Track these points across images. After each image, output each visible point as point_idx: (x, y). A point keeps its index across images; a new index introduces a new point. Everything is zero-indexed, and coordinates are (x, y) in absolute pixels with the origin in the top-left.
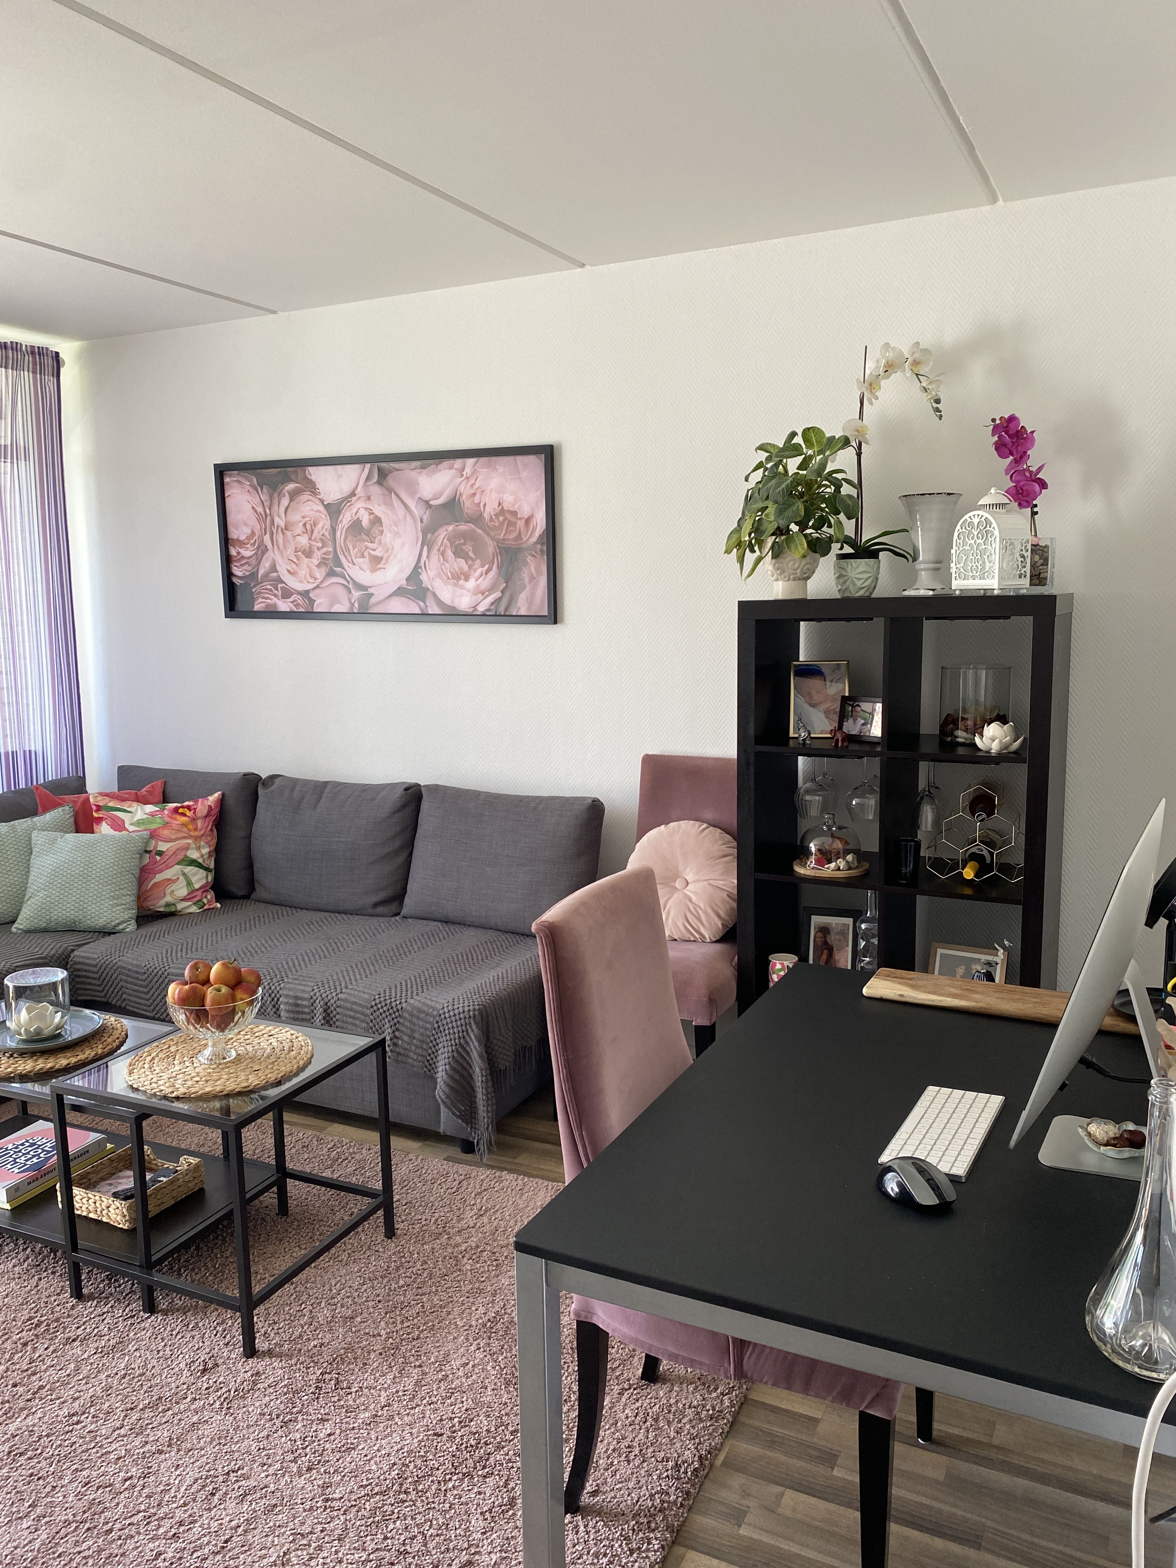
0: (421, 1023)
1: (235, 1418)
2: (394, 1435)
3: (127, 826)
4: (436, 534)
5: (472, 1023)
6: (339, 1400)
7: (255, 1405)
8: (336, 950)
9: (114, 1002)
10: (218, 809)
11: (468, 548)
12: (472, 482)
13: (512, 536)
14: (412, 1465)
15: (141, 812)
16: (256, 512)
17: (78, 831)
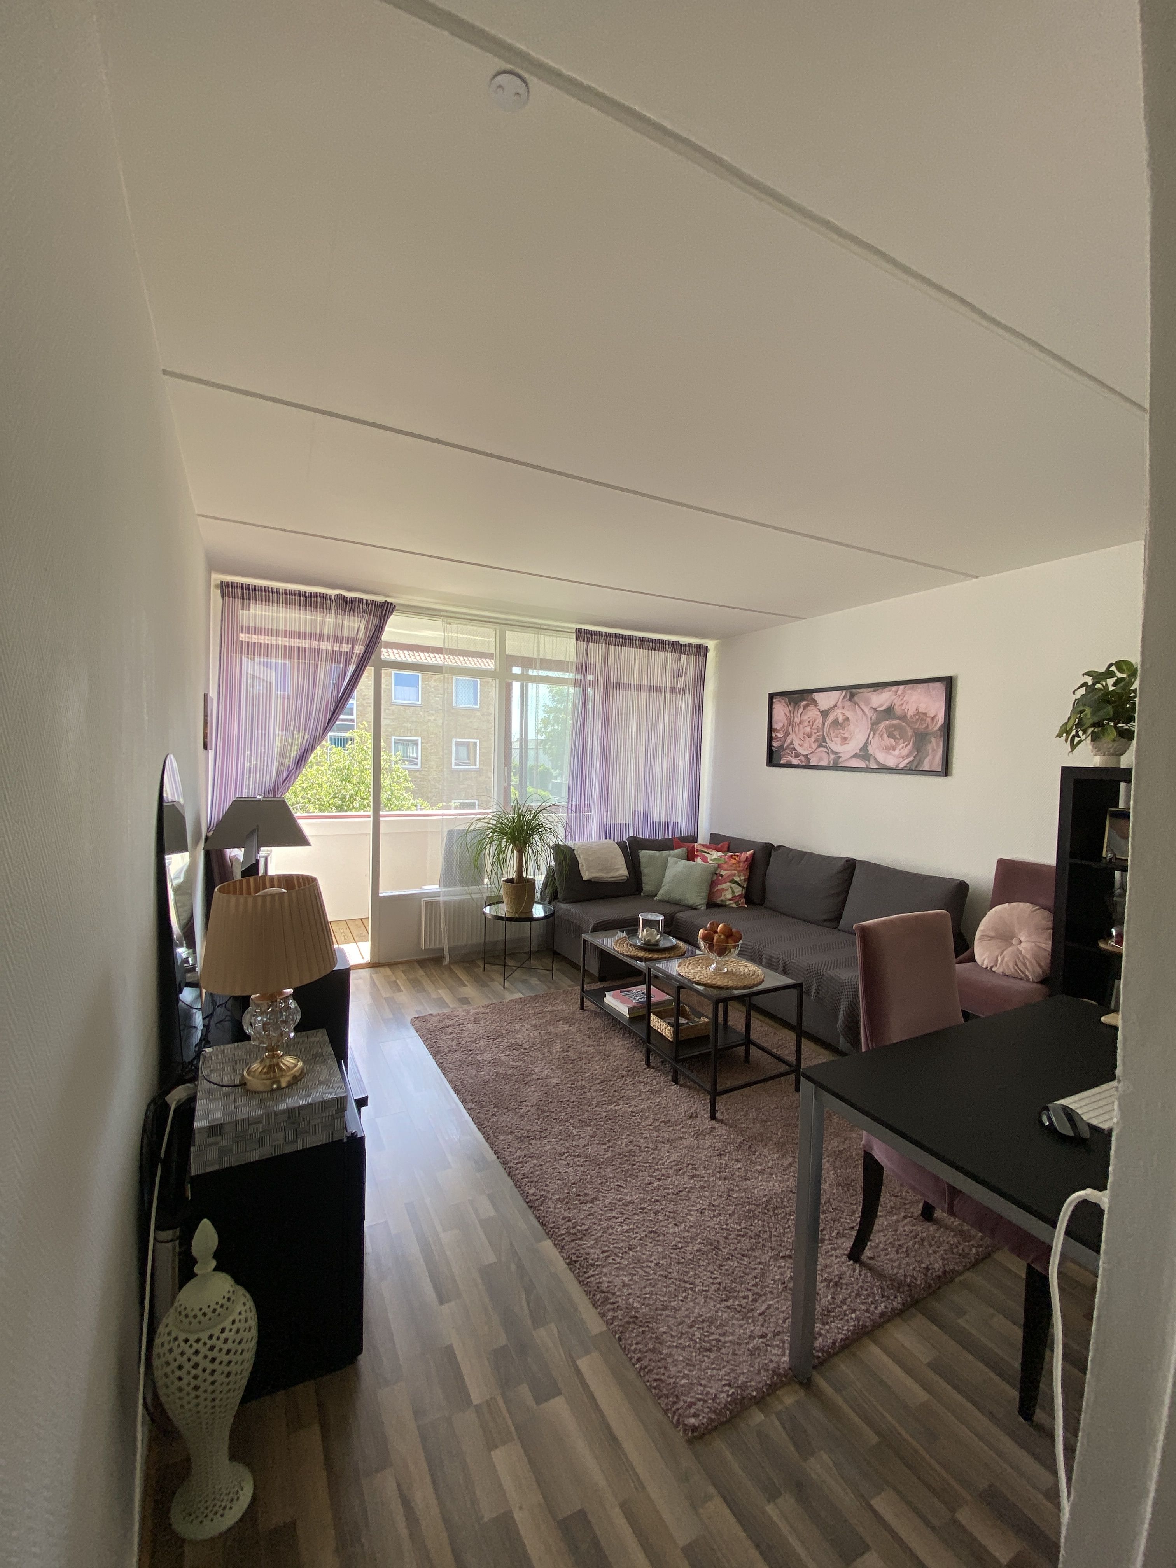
0: (832, 985)
1: (698, 1143)
2: (771, 1182)
3: (709, 860)
4: (879, 726)
6: (748, 1155)
7: (709, 1141)
10: (751, 859)
11: (897, 733)
12: (901, 698)
13: (923, 727)
15: (716, 855)
16: (787, 716)
17: (688, 859)
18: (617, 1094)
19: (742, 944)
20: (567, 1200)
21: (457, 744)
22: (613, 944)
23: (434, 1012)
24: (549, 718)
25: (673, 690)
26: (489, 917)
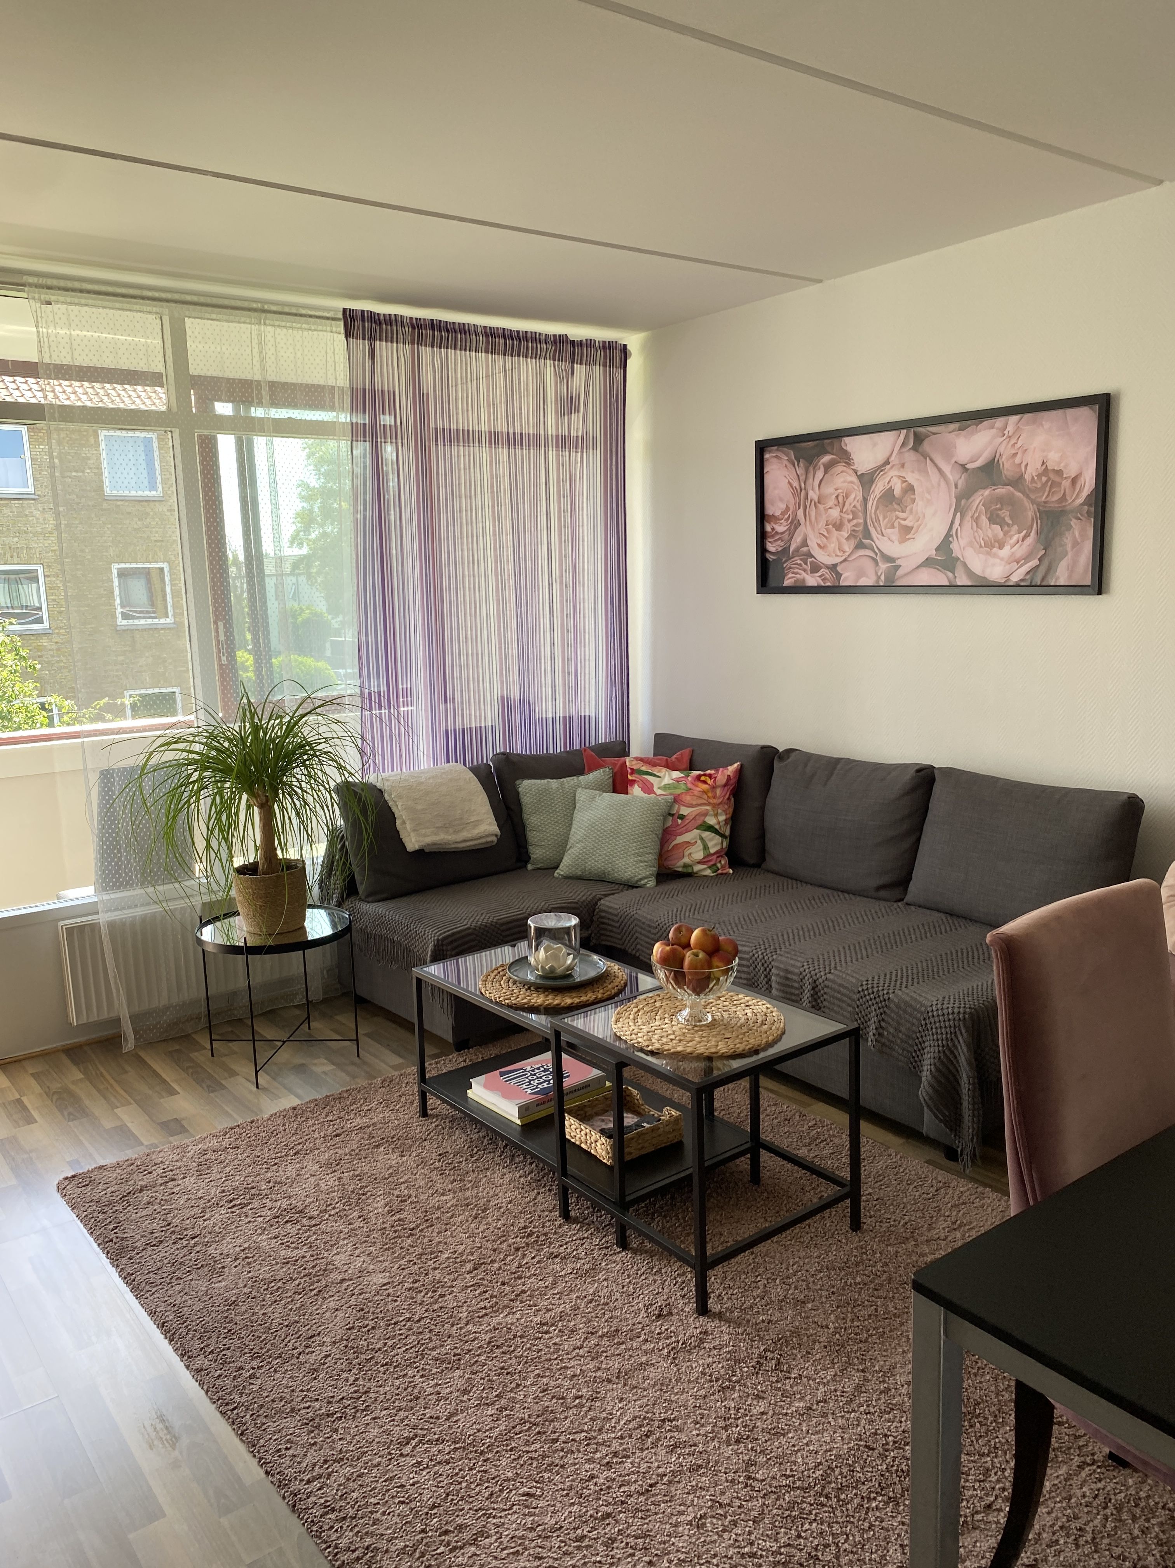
0: (907, 1017)
1: (679, 1370)
2: (825, 1434)
3: (655, 789)
4: (971, 500)
5: (962, 1026)
6: (777, 1382)
7: (698, 1363)
8: (832, 929)
9: (630, 951)
10: (735, 780)
11: (1005, 514)
12: (1013, 441)
13: (1055, 498)
14: (837, 1471)
15: (669, 777)
16: (792, 487)
17: (615, 791)
18: (508, 1289)
19: (739, 965)
20: (422, 1547)
21: (122, 574)
22: (480, 984)
23: (108, 1160)
24: (311, 511)
25: (563, 442)
26: (210, 949)
